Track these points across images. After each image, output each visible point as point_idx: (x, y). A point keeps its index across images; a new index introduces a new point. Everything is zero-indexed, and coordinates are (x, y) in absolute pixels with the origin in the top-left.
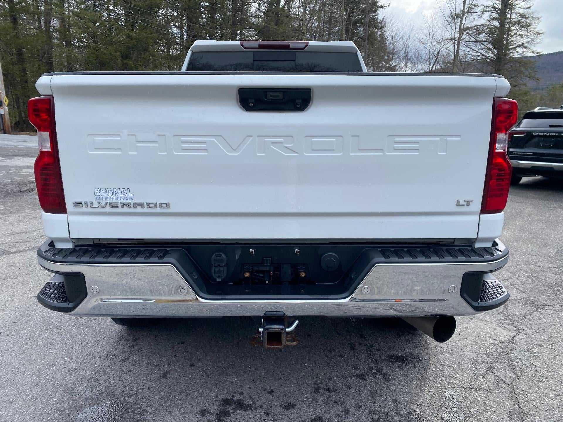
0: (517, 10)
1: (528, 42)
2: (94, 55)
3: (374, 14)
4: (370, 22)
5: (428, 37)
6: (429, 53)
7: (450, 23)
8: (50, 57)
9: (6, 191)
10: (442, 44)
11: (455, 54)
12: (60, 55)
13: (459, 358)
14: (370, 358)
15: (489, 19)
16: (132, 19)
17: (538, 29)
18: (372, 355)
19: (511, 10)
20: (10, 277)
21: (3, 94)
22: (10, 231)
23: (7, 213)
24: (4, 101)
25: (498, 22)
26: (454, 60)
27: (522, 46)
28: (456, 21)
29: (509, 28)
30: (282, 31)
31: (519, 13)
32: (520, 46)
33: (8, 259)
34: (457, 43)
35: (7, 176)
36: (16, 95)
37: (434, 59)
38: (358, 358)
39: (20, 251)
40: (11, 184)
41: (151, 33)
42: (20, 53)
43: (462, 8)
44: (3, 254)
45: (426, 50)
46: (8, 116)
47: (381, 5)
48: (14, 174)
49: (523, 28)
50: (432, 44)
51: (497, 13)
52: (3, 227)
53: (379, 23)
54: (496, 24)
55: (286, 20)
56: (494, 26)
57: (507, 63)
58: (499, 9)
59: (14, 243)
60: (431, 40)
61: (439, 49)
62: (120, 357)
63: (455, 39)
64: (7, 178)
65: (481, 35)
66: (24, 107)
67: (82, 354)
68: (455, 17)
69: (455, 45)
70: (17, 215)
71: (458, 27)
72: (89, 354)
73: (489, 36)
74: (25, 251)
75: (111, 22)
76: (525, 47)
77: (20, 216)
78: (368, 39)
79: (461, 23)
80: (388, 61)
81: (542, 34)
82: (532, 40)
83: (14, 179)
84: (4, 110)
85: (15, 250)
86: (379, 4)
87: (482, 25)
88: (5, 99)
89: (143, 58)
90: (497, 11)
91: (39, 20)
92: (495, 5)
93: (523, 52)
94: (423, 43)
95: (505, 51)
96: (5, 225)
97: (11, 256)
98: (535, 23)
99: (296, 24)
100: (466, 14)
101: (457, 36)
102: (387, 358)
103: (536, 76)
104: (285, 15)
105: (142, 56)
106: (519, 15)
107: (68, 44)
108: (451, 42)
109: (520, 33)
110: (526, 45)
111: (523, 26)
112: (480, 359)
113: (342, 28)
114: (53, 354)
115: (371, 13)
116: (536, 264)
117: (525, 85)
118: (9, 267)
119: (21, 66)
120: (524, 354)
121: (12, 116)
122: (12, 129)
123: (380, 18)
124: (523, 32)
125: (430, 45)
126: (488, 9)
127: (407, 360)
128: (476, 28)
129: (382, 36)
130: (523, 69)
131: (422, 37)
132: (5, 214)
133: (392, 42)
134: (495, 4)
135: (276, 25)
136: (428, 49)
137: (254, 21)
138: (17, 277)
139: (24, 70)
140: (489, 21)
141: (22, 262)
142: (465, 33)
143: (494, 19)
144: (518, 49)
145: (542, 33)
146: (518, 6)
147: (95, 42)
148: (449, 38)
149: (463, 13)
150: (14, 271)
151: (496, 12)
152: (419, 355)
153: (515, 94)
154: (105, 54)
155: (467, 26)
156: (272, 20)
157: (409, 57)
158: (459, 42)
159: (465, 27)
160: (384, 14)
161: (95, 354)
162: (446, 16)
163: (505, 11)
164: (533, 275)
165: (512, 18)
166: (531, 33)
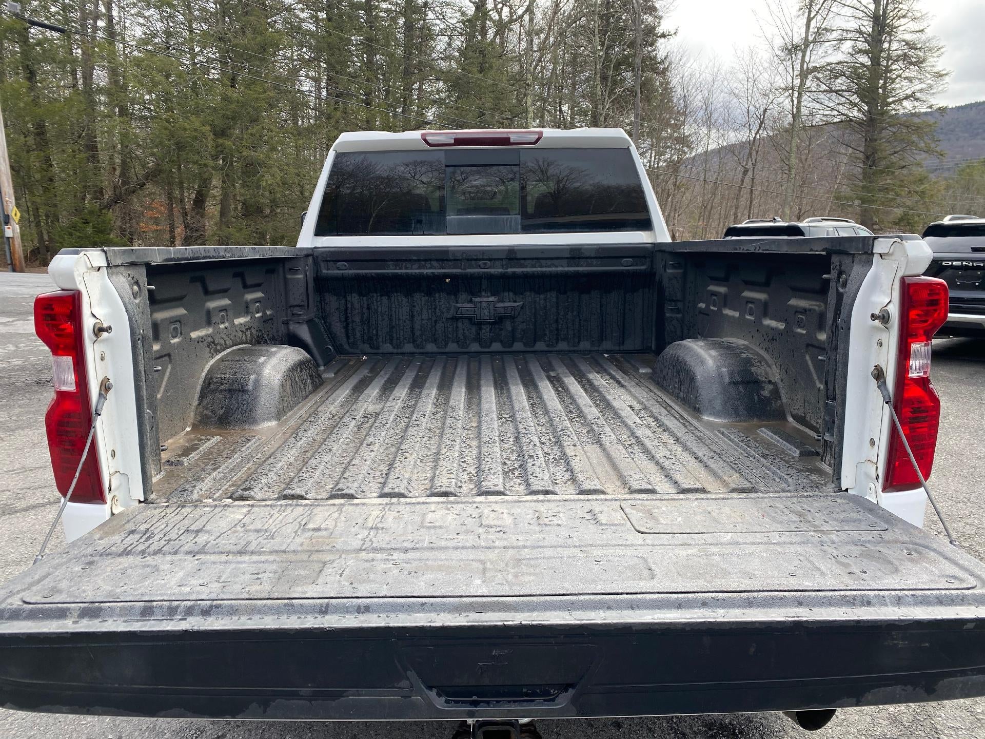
0: (901, 36)
1: (921, 91)
2: (167, 132)
3: (650, 49)
4: (644, 61)
5: (746, 86)
6: (748, 112)
7: (784, 60)
8: (92, 136)
9: (13, 384)
10: (770, 96)
11: (793, 114)
12: (110, 132)
13: (839, 728)
14: (671, 729)
15: (851, 51)
16: (233, 69)
17: (938, 68)
18: (676, 723)
19: (890, 36)
20: (14, 561)
21: (11, 202)
22: (17, 466)
23: (14, 428)
24: (13, 215)
25: (869, 57)
26: (792, 125)
27: (911, 97)
28: (793, 56)
29: (887, 66)
30: (490, 82)
31: (903, 41)
32: (907, 98)
33: (11, 524)
34: (796, 94)
35: (15, 354)
36: (34, 203)
37: (758, 123)
38: (649, 730)
39: (34, 507)
40: (23, 369)
41: (265, 92)
42: (40, 131)
43: (804, 35)
44: (3, 514)
45: (743, 108)
46: (19, 240)
47: (661, 32)
48: (27, 350)
49: (912, 67)
50: (752, 97)
51: (866, 41)
52: (5, 458)
53: (659, 63)
54: (865, 60)
55: (496, 63)
56: (861, 63)
57: (886, 128)
58: (869, 35)
59: (23, 489)
60: (750, 91)
61: (765, 106)
62: (208, 734)
63: (793, 88)
64: (15, 357)
65: (839, 81)
66: (48, 223)
67: (140, 727)
68: (792, 49)
69: (794, 99)
70: (30, 433)
71: (798, 67)
72: (151, 726)
73: (852, 81)
74: (43, 505)
75: (195, 74)
76: (917, 99)
77: (36, 434)
78: (641, 92)
79: (803, 61)
80: (676, 127)
81: (947, 77)
82: (930, 87)
83: (27, 360)
84: (13, 231)
85: (24, 504)
86: (660, 30)
87: (840, 63)
88: (14, 212)
89: (251, 134)
90: (865, 38)
91: (74, 73)
92: (863, 29)
93: (914, 107)
94: (736, 96)
95: (882, 108)
96: (8, 454)
97: (18, 518)
98: (933, 57)
99: (516, 68)
100: (812, 44)
101: (797, 82)
102: (704, 729)
103: (938, 149)
104: (496, 55)
105: (250, 131)
106: (904, 43)
107: (123, 112)
108: (787, 94)
109: (906, 74)
110: (918, 95)
111: (912, 64)
112: (879, 729)
113: (596, 74)
114: (87, 729)
115: (645, 46)
116: (966, 521)
117: (919, 165)
118: (13, 540)
119: (42, 154)
120: (960, 717)
121: (27, 240)
122: (26, 262)
123: (661, 54)
124: (912, 72)
125: (750, 98)
126: (850, 35)
127: (741, 733)
128: (829, 68)
129: (666, 84)
130: (914, 138)
131: (735, 85)
132: (10, 430)
133: (683, 95)
134: (861, 27)
135: (481, 73)
136: (746, 106)
137: (443, 65)
138: (26, 562)
139: (47, 160)
140: (852, 55)
141: (36, 530)
142: (810, 77)
143: (860, 51)
144: (905, 103)
145: (946, 74)
146: (901, 28)
147: (169, 109)
148: (783, 86)
149: (807, 43)
150: (22, 549)
151: (863, 40)
152: (763, 721)
153: (902, 181)
154: (185, 129)
155: (814, 65)
156: (473, 63)
157: (713, 121)
158: (800, 94)
159: (810, 67)
160: (669, 48)
161: (163, 726)
162: (776, 50)
163: (880, 37)
164: (963, 543)
165: (892, 49)
166: (927, 75)
